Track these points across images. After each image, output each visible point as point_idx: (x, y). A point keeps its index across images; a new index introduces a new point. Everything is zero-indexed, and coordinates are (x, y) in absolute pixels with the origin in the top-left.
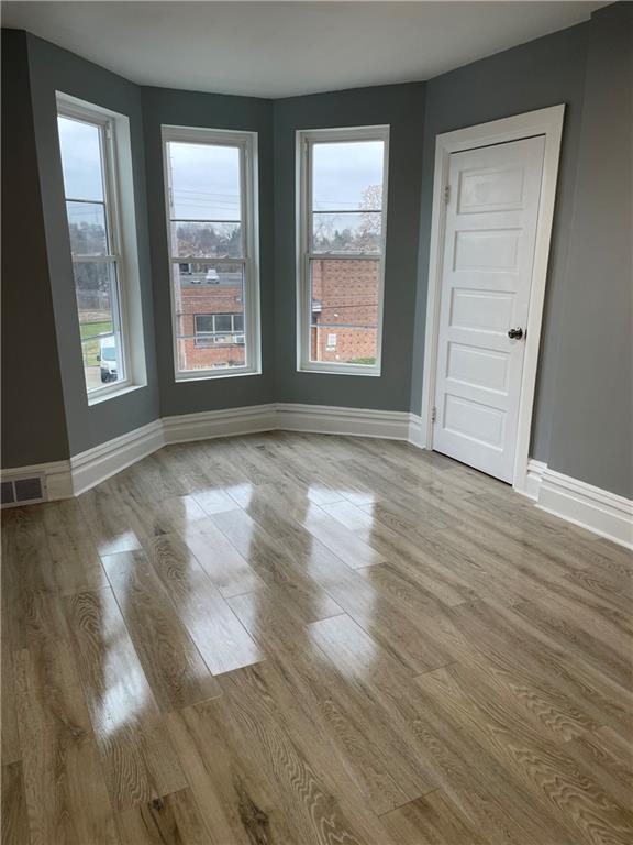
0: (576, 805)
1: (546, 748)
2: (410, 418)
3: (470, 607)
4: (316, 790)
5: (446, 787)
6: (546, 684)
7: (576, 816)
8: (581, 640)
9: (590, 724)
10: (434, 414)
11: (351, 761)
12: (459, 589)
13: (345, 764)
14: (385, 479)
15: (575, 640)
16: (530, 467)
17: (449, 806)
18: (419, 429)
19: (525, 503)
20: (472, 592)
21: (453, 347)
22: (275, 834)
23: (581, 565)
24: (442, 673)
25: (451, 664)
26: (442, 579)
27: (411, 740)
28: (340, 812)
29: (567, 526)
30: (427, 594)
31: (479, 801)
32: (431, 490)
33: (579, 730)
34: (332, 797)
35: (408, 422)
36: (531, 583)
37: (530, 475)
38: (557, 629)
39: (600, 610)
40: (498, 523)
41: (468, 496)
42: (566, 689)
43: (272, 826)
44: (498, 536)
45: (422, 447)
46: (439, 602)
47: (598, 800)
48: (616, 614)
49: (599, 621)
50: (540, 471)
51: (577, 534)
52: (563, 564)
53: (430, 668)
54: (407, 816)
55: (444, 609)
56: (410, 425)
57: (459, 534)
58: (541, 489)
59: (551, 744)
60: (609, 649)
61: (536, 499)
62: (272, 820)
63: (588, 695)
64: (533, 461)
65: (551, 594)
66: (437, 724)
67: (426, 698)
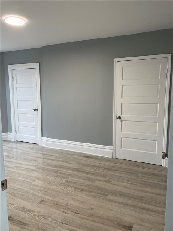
0: (68, 190)
1: (61, 184)
2: (9, 134)
3: (38, 168)
4: (19, 208)
5: (45, 197)
6: (58, 175)
7: (69, 191)
8: (61, 167)
9: (67, 178)
10: (16, 132)
11: (25, 201)
12: (35, 166)
13: (23, 202)
14: (6, 150)
15: (60, 167)
16: (42, 139)
17: (47, 199)
18: (12, 136)
19: (43, 147)
20: (38, 166)
21: (19, 114)
22: (14, 218)
23: (57, 155)
24: (37, 181)
25: (38, 179)
26: (30, 165)
27: (36, 193)
28: (26, 209)
29: (52, 149)
30: (28, 169)
31: (52, 196)
32: (20, 149)
33: (66, 180)
34: (23, 208)
35: (8, 135)
36: (49, 161)
37: (43, 141)
38: (57, 166)
39: (63, 161)
40: (38, 152)
41: (29, 148)
42: (61, 175)
43: (13, 217)
44: (39, 154)
45: (13, 141)
46: (31, 169)
47: (72, 188)
48: (66, 161)
49: (63, 163)
50: (45, 139)
51: (54, 150)
52: (54, 156)
53: (34, 181)
54: (40, 203)
55: (33, 170)
56: (9, 136)
57: (30, 156)
58: (46, 143)
59: (61, 183)
60: (66, 166)
61: (45, 145)
62: (12, 216)
63: (65, 174)
64: (43, 137)
65: (53, 161)
66: (40, 189)
67: (35, 186)
